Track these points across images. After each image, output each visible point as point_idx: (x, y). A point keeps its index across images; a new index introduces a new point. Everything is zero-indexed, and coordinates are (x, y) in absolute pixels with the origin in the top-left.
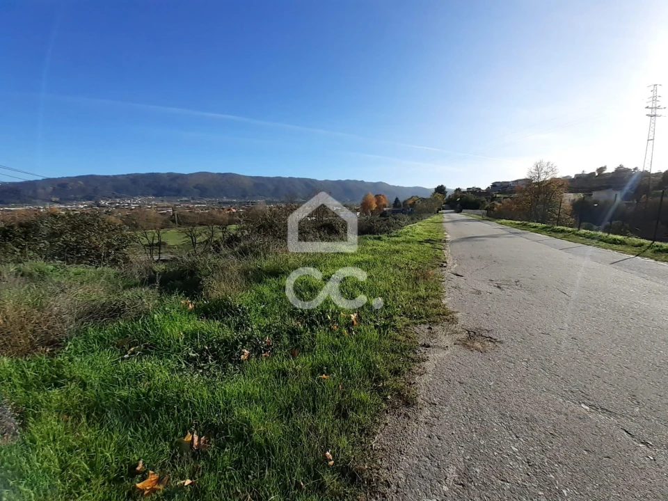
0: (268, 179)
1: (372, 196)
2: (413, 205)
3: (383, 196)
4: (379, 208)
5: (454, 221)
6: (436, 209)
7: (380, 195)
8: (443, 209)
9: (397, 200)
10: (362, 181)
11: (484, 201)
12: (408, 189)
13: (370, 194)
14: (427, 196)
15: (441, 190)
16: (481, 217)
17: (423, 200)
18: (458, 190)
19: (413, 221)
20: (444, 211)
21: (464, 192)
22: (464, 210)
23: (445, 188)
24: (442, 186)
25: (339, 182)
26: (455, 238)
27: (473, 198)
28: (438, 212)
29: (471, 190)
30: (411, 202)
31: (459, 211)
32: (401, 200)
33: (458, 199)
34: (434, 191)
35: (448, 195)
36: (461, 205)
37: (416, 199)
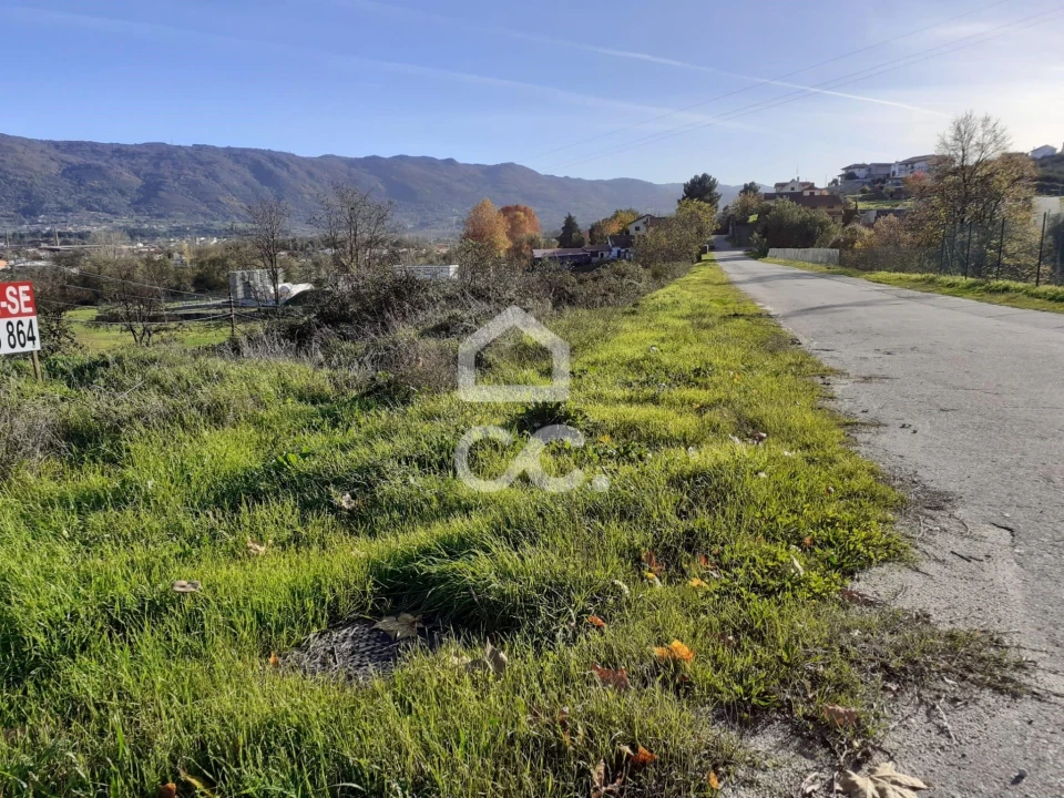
0: (119, 151)
1: (493, 210)
2: (624, 239)
3: (525, 211)
4: (516, 251)
6: (695, 249)
7: (517, 208)
8: (713, 249)
9: (570, 225)
10: (450, 162)
11: (826, 223)
12: (596, 186)
13: (489, 202)
14: (668, 209)
15: (700, 189)
16: (824, 269)
17: (653, 221)
18: (750, 189)
20: (715, 255)
21: (769, 196)
22: (772, 251)
23: (713, 184)
24: (705, 177)
25: (372, 163)
26: (787, 311)
27: (796, 213)
28: (699, 260)
29: (788, 190)
30: (615, 229)
31: (760, 254)
32: (583, 224)
33: (753, 218)
34: (681, 193)
35: (721, 204)
36: (765, 233)
37: (630, 219)
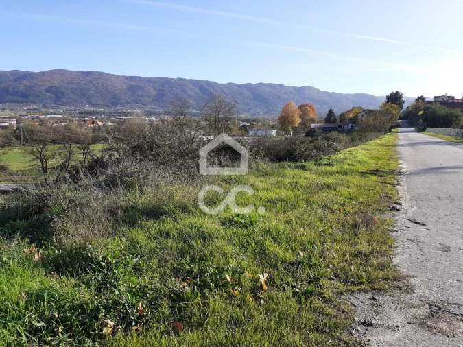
0: (149, 80)
1: (294, 107)
2: (354, 120)
3: (310, 106)
4: (304, 124)
5: (413, 144)
6: (388, 127)
7: (307, 105)
8: (399, 126)
9: (331, 113)
10: (281, 86)
11: (459, 116)
12: (347, 96)
13: (292, 103)
14: (376, 107)
15: (395, 98)
16: (453, 139)
17: (369, 112)
18: (421, 99)
19: (353, 142)
20: (400, 129)
21: (430, 102)
22: (428, 129)
23: (401, 96)
24: (397, 93)
25: (248, 86)
26: (414, 169)
27: (443, 111)
28: (390, 131)
29: (440, 99)
30: (351, 115)
31: (421, 129)
32: (337, 112)
33: (421, 113)
34: (385, 100)
35: (405, 106)
36: (425, 120)
37: (358, 111)
